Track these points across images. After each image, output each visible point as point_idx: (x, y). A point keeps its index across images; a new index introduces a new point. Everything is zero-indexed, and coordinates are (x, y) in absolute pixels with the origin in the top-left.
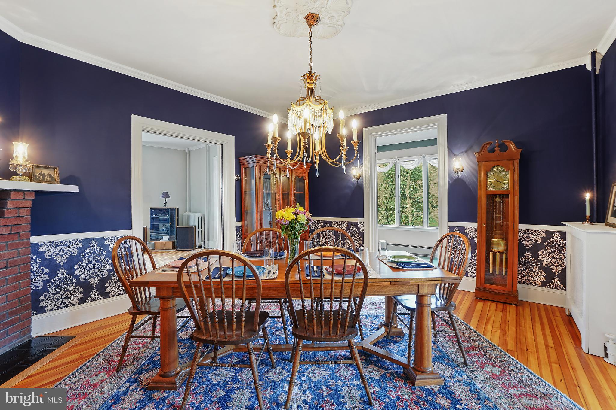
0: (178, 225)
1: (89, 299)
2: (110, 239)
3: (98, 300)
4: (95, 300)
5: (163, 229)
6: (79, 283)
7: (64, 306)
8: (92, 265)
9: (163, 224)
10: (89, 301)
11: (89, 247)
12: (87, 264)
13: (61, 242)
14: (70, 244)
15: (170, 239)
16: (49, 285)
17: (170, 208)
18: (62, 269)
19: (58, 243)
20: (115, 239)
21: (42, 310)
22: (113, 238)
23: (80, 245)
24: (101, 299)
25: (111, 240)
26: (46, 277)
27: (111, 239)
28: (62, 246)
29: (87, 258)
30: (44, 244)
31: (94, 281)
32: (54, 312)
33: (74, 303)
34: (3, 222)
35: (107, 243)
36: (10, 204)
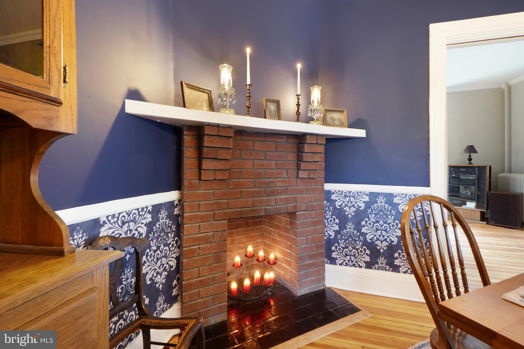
0: (490, 190)
1: (376, 266)
2: (400, 196)
3: (386, 270)
4: (382, 270)
5: (467, 193)
6: (365, 243)
7: (352, 264)
8: (380, 225)
9: (466, 186)
10: (376, 268)
11: (376, 202)
12: (374, 223)
13: (350, 192)
14: (357, 196)
15: (477, 207)
16: (339, 236)
17: (478, 167)
18: (350, 222)
19: (346, 193)
20: (407, 198)
21: (333, 261)
22: (404, 196)
23: (367, 199)
24: (389, 270)
25: (402, 198)
26: (337, 228)
27: (402, 196)
28: (350, 197)
29: (374, 215)
30: (335, 193)
31: (382, 246)
32: (343, 267)
33: (361, 265)
34: (303, 166)
35: (396, 200)
36: (306, 148)
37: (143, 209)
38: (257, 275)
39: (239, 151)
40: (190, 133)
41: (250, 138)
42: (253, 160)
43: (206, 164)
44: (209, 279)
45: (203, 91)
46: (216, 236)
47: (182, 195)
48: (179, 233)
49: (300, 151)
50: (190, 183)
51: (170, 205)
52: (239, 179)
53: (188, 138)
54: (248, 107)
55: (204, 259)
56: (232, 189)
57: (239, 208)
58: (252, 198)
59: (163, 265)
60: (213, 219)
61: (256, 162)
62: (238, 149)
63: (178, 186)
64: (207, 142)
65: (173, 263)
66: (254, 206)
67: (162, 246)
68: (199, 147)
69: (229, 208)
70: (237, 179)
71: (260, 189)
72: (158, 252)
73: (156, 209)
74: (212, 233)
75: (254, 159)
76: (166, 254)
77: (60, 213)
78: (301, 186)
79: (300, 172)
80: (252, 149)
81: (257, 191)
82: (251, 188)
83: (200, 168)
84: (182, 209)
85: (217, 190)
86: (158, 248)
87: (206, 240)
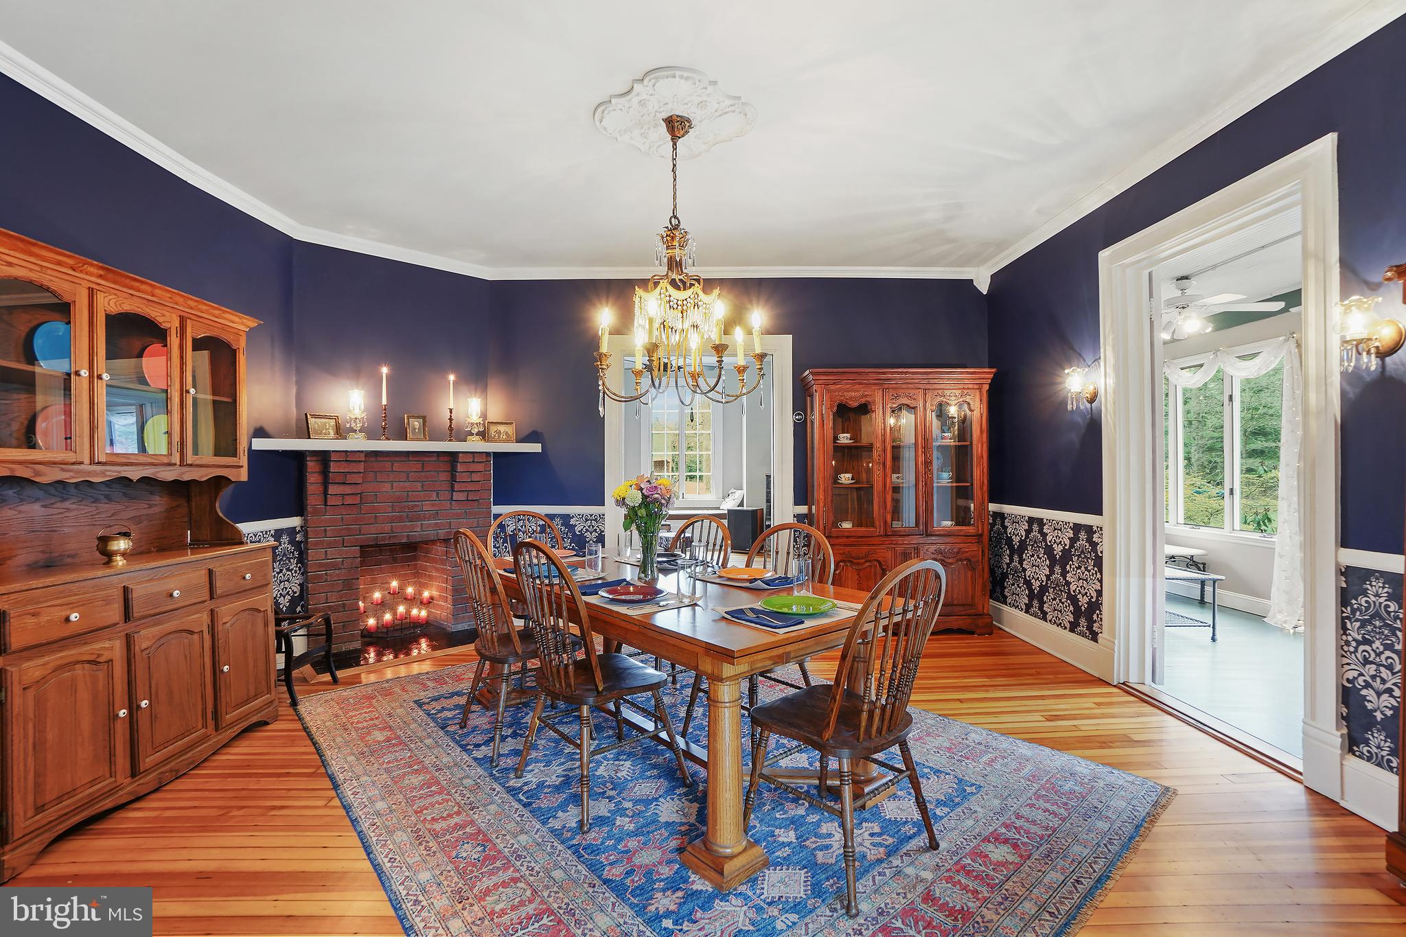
34: (457, 487)
35: (572, 522)
36: (460, 468)
37: (266, 532)
38: (401, 609)
39: (373, 474)
40: (315, 458)
42: (391, 483)
43: (332, 489)
44: (339, 605)
45: (329, 418)
46: (346, 563)
47: (306, 521)
48: (301, 560)
49: (453, 470)
50: (314, 509)
51: (292, 532)
52: (373, 503)
53: (312, 465)
54: (384, 428)
55: (333, 585)
56: (364, 514)
57: (373, 534)
58: (390, 523)
59: (286, 588)
60: (342, 545)
61: (396, 484)
62: (370, 472)
63: (300, 511)
64: (333, 468)
65: (297, 589)
66: (393, 532)
67: (284, 570)
68: (325, 472)
69: (360, 534)
70: (371, 503)
71: (401, 513)
72: (281, 574)
73: (278, 534)
74: (341, 559)
75: (392, 481)
76: (289, 579)
77: (239, 526)
78: (457, 509)
79: (454, 493)
80: (390, 470)
81: (397, 516)
82: (389, 513)
83: (325, 493)
84: (306, 536)
85: (346, 515)
86: (281, 571)
87: (334, 566)
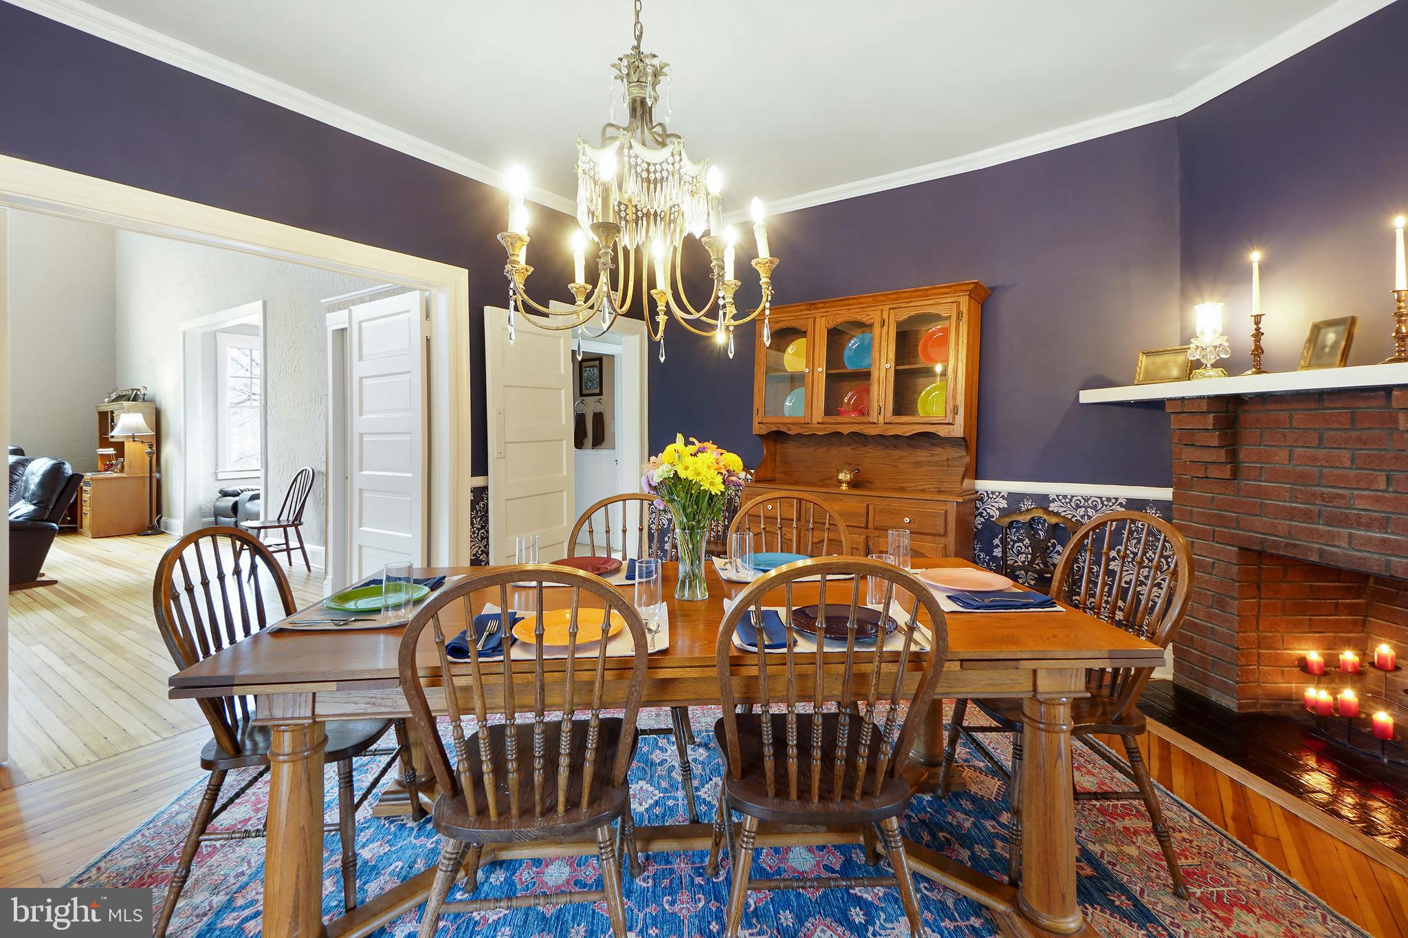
37: (1108, 499)
41: (1285, 406)
42: (1289, 448)
46: (1218, 567)
47: (1174, 495)
50: (1179, 479)
52: (1261, 481)
56: (1244, 497)
57: (1259, 533)
58: (1289, 520)
60: (1212, 539)
61: (1298, 451)
62: (1257, 428)
66: (1291, 537)
69: (1240, 528)
70: (1256, 481)
71: (1307, 506)
74: (1212, 560)
75: (1291, 446)
80: (1288, 426)
81: (1300, 509)
82: (1285, 501)
85: (1219, 494)
